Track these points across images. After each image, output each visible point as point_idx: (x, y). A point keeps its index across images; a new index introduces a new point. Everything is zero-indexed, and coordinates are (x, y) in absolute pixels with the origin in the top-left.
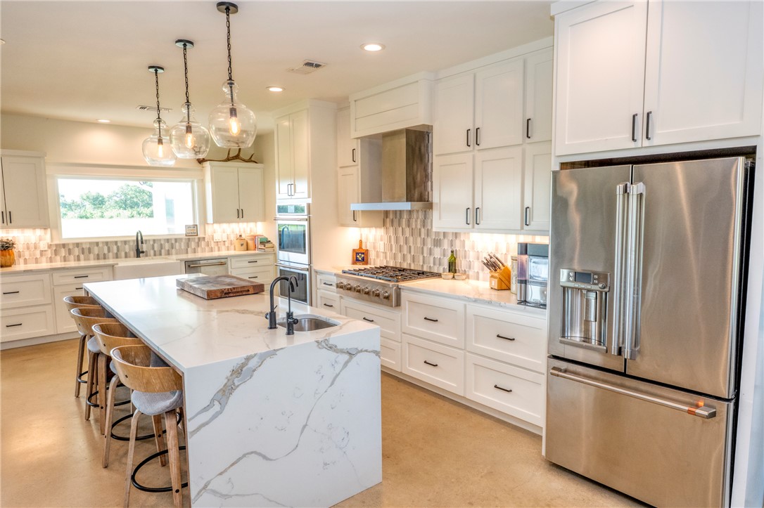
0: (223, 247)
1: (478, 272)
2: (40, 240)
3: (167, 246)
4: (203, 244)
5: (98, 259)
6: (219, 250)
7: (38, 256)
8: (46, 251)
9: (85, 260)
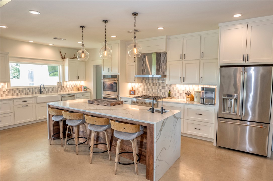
0: (70, 90)
1: (179, 96)
2: (3, 87)
3: (51, 90)
4: (63, 89)
5: (25, 95)
6: (68, 91)
7: (2, 94)
8: (5, 92)
9: (20, 95)
